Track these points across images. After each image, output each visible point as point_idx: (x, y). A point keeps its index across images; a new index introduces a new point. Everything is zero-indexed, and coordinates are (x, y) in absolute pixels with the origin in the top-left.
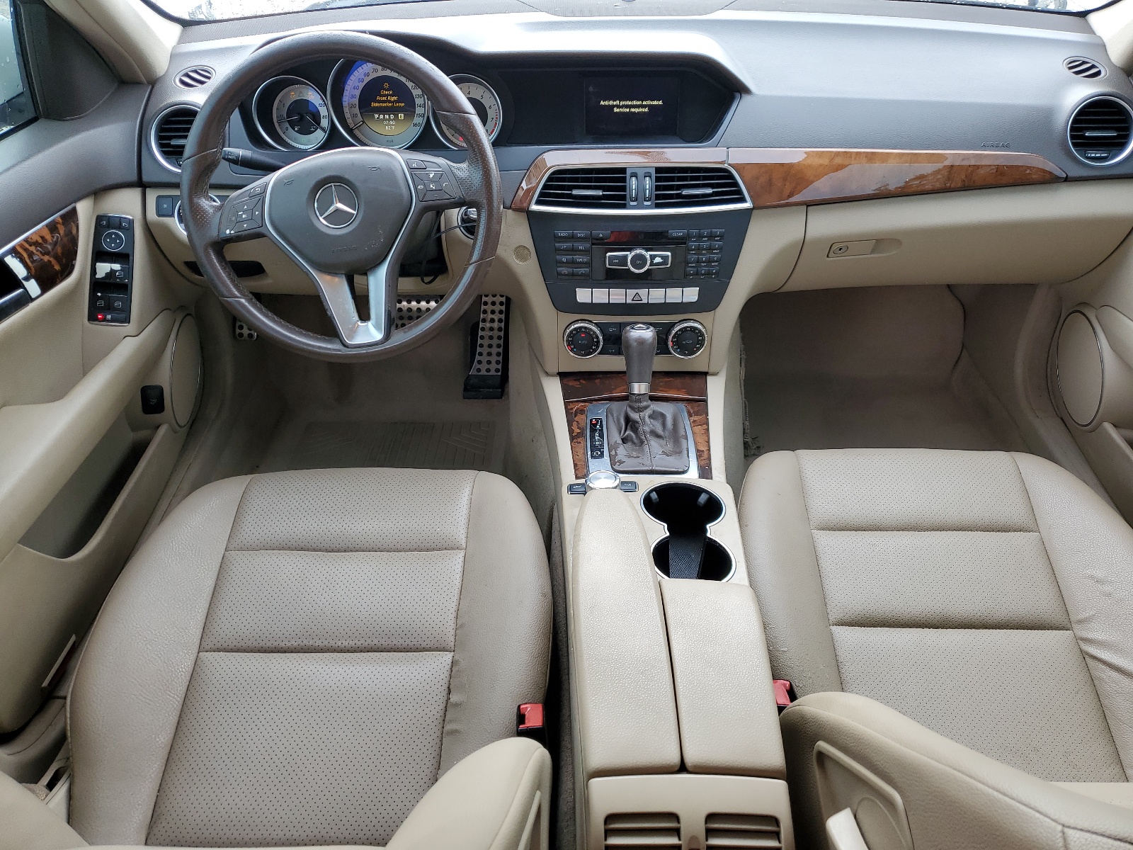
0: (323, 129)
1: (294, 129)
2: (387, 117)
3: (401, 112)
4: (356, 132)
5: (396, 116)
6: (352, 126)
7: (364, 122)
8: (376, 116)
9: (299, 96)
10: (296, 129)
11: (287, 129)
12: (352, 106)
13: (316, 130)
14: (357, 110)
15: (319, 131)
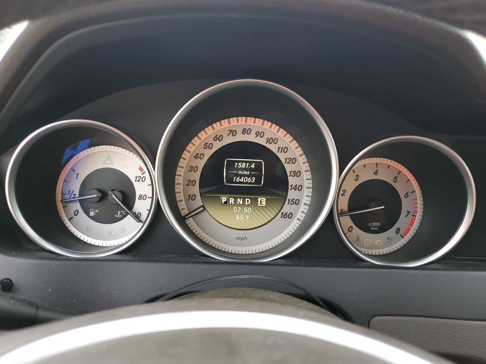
0: (137, 217)
1: (87, 214)
2: (240, 201)
3: (262, 194)
4: (190, 222)
5: (254, 201)
6: (184, 212)
7: (205, 209)
8: (224, 199)
9: (105, 163)
10: (92, 214)
11: (76, 213)
12: (190, 183)
13: (124, 217)
14: (196, 190)
15: (129, 219)
